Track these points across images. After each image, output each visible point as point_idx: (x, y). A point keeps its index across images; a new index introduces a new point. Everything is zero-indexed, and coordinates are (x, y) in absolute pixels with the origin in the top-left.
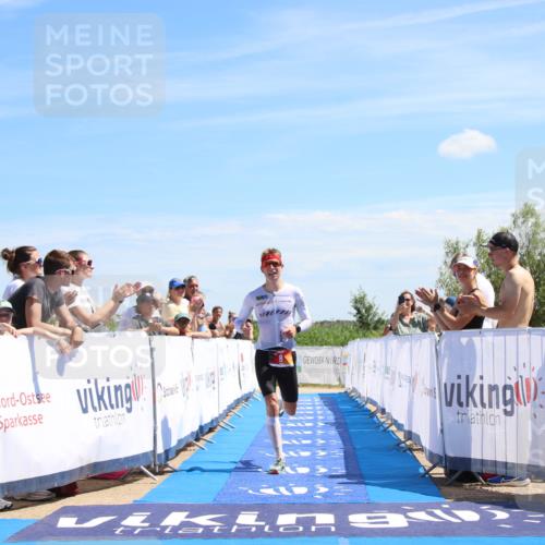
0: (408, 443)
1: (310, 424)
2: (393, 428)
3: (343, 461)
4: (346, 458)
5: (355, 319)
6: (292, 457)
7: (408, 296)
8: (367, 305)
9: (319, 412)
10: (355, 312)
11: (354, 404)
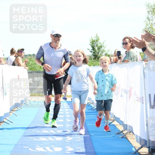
0: (125, 132)
1: (62, 120)
2: (115, 123)
3: (83, 143)
4: (85, 141)
5: (91, 54)
6: (50, 141)
7: (127, 40)
8: (99, 45)
9: (67, 113)
10: (91, 48)
11: (90, 108)
